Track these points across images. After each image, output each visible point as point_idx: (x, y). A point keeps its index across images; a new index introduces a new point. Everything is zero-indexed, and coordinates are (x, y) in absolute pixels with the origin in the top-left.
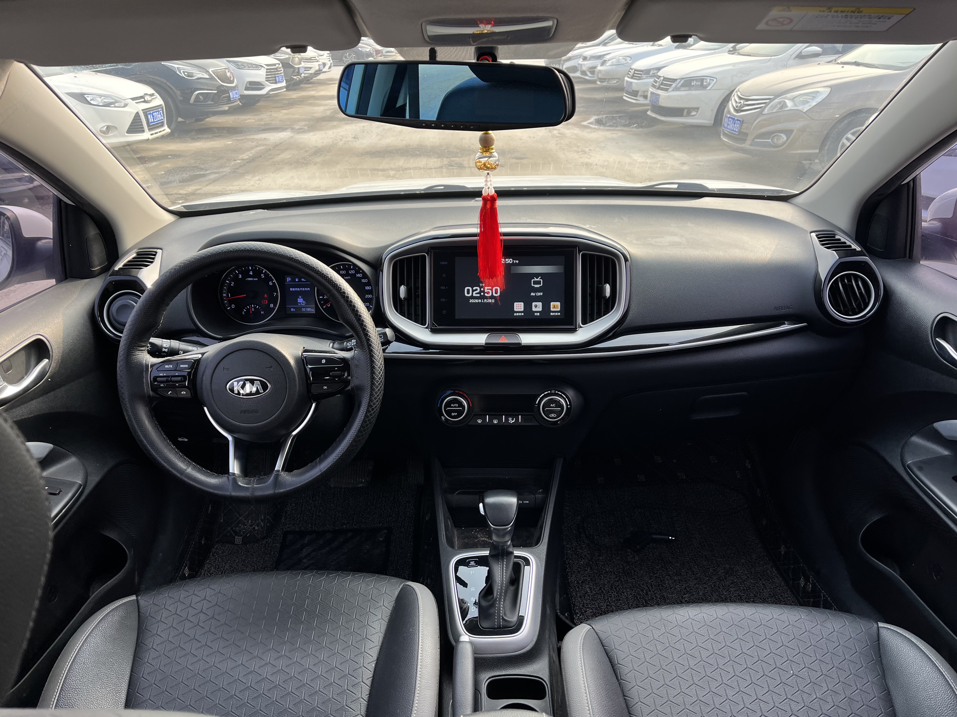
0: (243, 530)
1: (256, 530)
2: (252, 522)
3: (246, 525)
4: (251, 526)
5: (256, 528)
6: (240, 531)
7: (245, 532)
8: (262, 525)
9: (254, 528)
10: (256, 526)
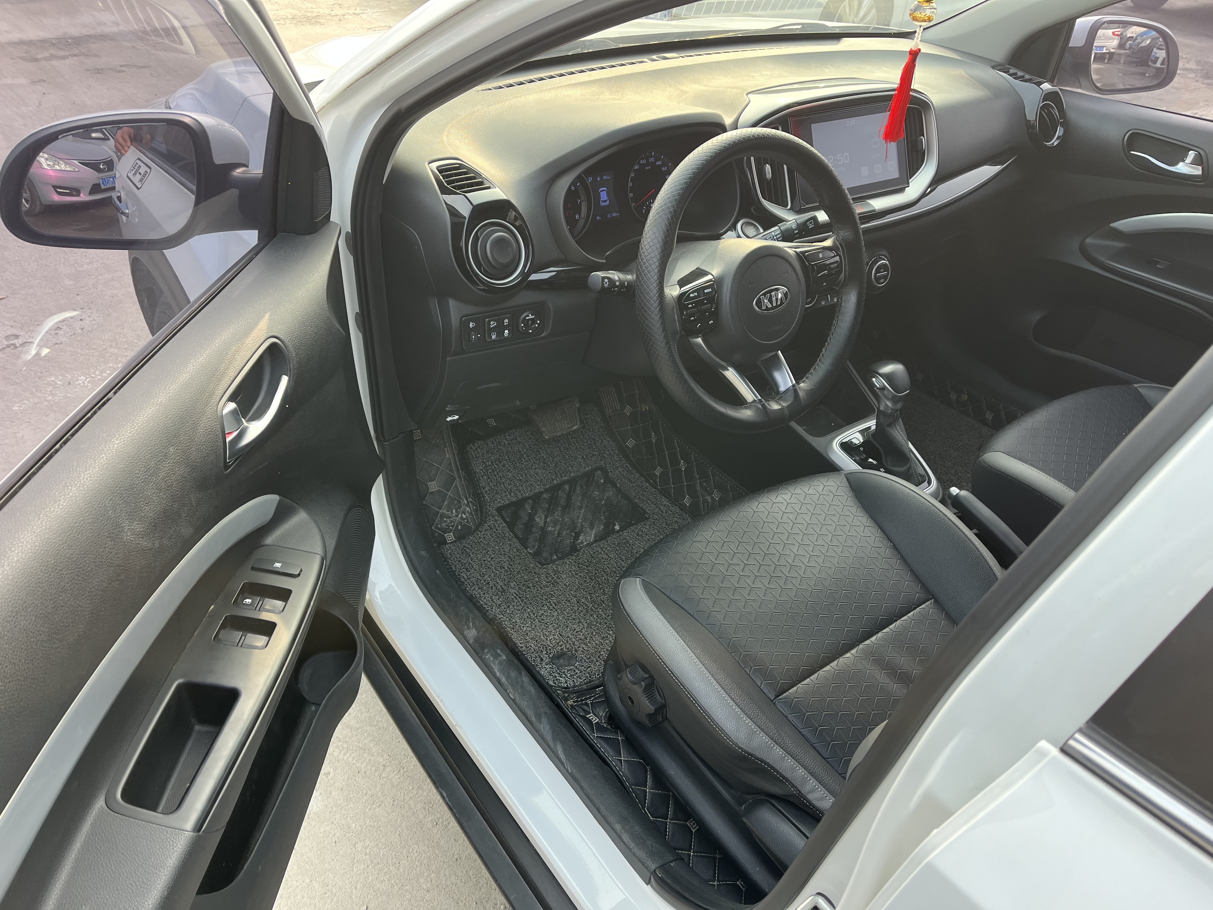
0: (451, 523)
1: (465, 519)
2: (456, 511)
3: (451, 518)
4: (457, 516)
5: (464, 516)
6: (448, 526)
7: (454, 525)
8: (468, 511)
9: (462, 517)
10: (463, 515)
